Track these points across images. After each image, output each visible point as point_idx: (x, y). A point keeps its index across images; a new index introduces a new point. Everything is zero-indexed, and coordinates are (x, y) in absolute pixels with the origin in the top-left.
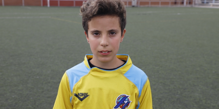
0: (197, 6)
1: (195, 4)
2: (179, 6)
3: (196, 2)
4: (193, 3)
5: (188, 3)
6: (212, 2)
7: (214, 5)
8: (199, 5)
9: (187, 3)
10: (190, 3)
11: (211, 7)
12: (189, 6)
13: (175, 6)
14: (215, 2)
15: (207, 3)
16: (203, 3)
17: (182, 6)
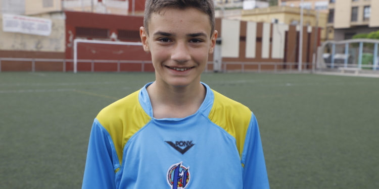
0: (319, 73)
1: (316, 69)
2: (290, 71)
3: (318, 66)
4: (313, 67)
5: (305, 67)
6: (343, 67)
7: (346, 71)
8: (323, 70)
9: (303, 67)
10: (308, 67)
11: (342, 74)
12: (306, 72)
13: (283, 72)
14: (348, 67)
15: (336, 67)
16: (329, 67)
17: (295, 72)
